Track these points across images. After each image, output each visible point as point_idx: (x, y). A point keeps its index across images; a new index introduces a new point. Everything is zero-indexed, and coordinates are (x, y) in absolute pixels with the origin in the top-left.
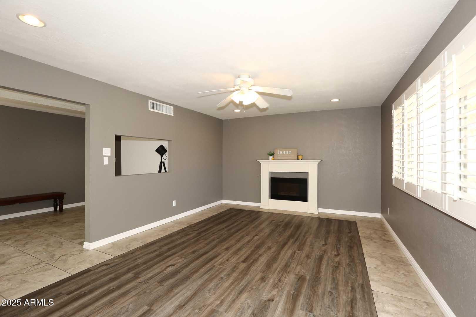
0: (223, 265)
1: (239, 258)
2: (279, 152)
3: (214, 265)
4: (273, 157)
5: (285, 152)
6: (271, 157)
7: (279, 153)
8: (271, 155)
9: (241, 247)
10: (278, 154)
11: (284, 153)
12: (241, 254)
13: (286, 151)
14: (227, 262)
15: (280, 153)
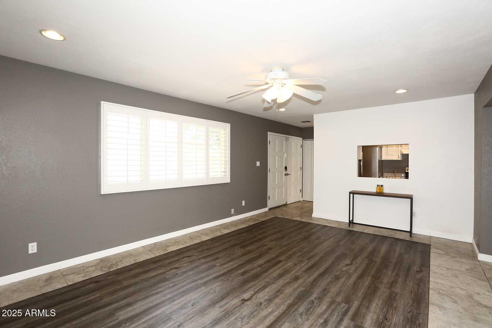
0: (300, 260)
1: (283, 266)
3: (308, 261)
9: (277, 279)
12: (281, 269)
14: (296, 262)
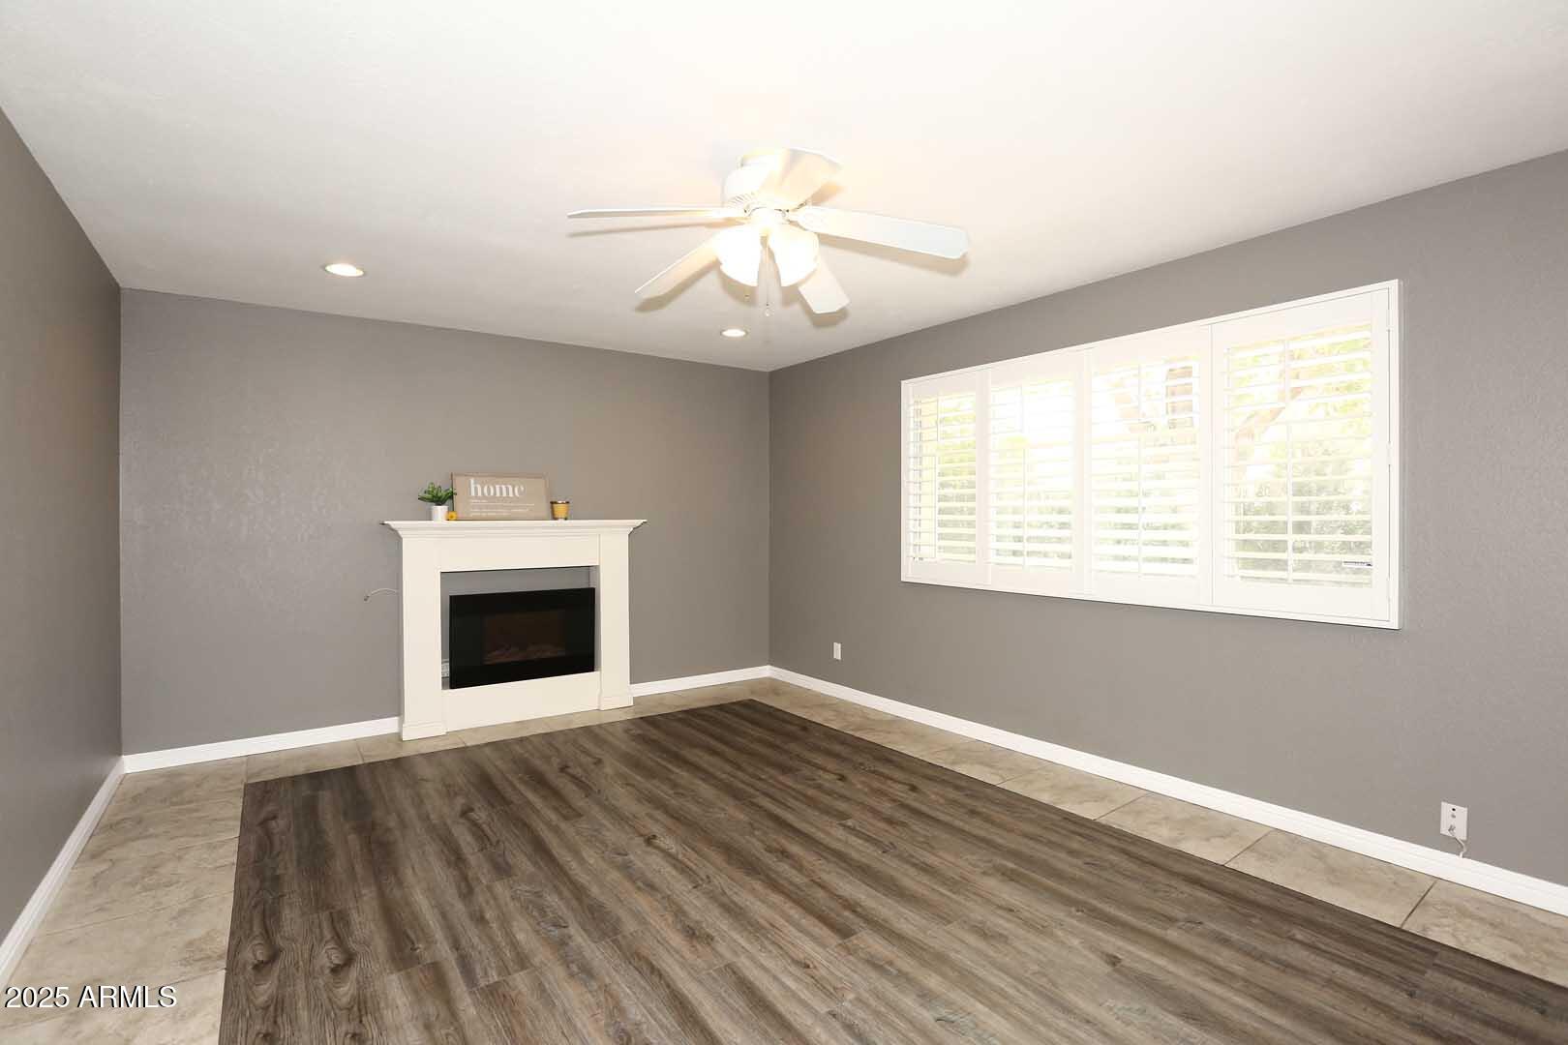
2: (476, 488)
4: (452, 509)
5: (501, 489)
6: (440, 511)
7: (473, 494)
8: (439, 501)
10: (472, 498)
11: (498, 494)
13: (503, 487)
15: (480, 494)
